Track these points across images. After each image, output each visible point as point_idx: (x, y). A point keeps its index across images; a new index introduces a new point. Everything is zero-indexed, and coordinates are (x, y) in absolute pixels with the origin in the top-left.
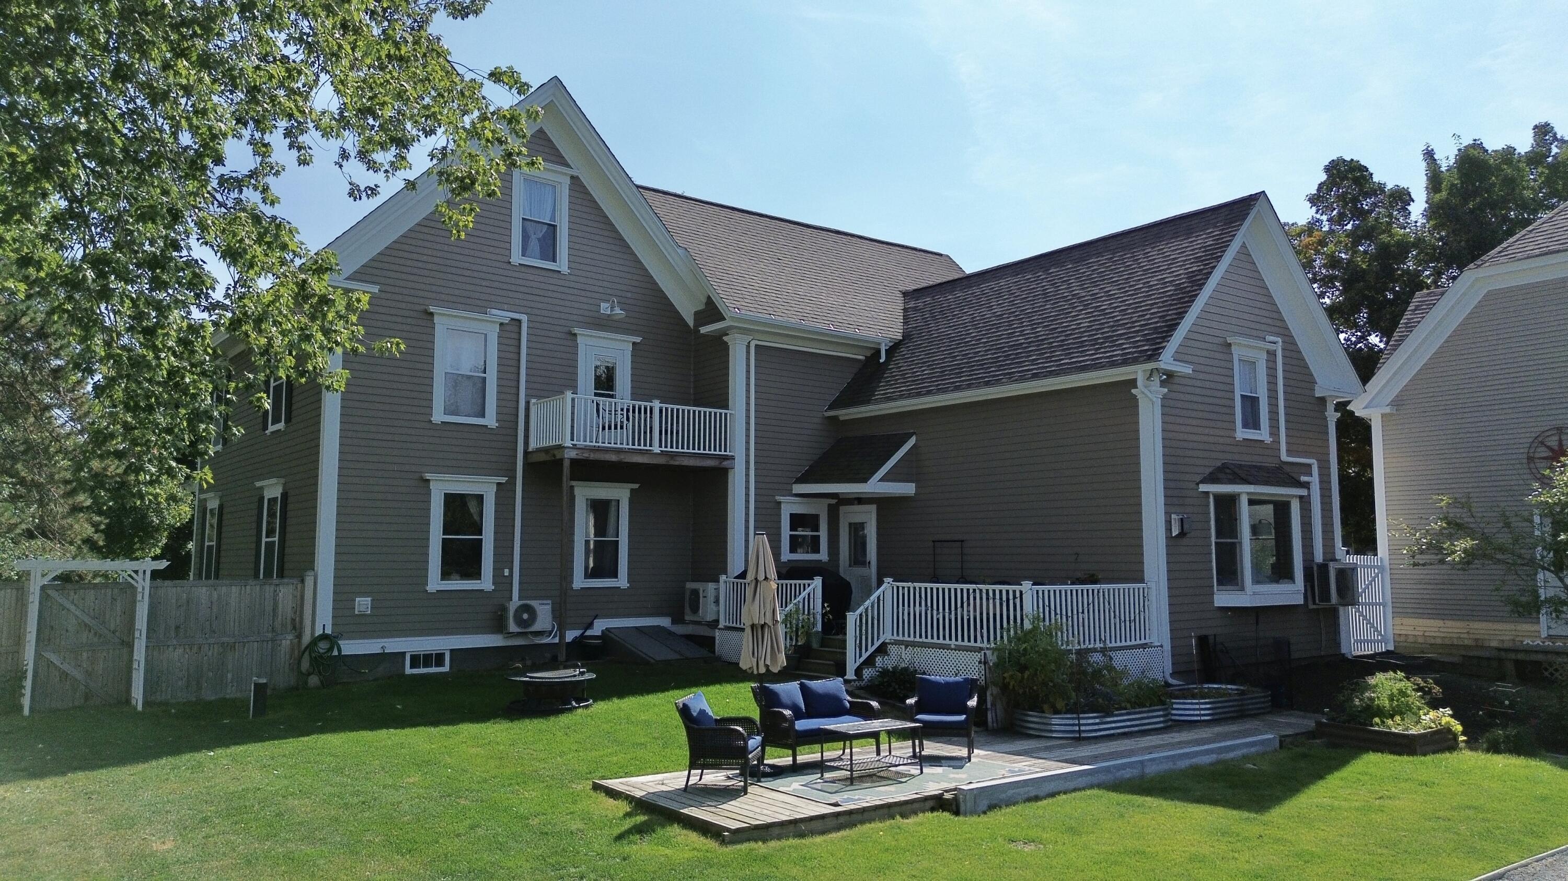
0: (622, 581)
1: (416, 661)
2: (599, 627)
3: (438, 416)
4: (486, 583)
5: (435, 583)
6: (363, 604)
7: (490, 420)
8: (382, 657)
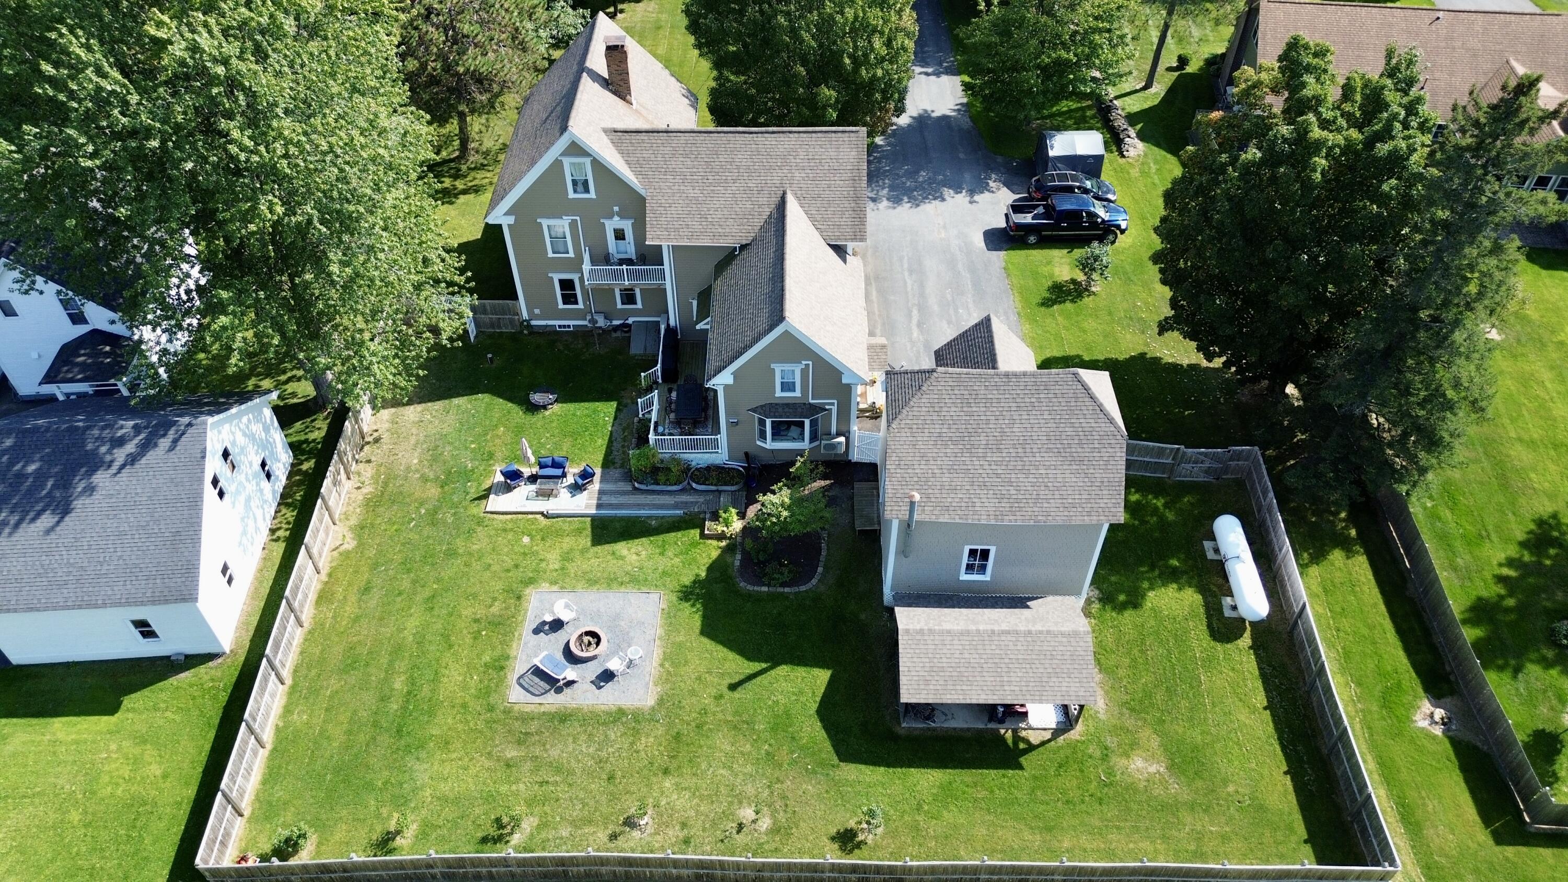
0: (639, 305)
1: (560, 326)
2: (630, 321)
3: (550, 255)
4: (581, 305)
5: (561, 306)
6: (537, 311)
7: (571, 254)
8: (547, 326)
